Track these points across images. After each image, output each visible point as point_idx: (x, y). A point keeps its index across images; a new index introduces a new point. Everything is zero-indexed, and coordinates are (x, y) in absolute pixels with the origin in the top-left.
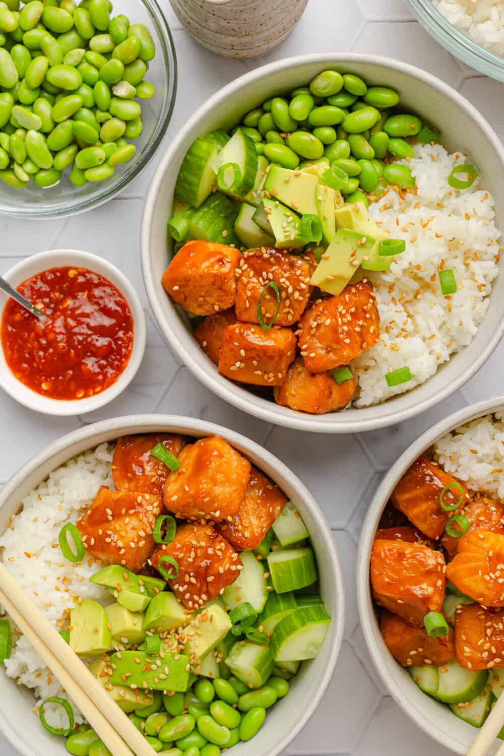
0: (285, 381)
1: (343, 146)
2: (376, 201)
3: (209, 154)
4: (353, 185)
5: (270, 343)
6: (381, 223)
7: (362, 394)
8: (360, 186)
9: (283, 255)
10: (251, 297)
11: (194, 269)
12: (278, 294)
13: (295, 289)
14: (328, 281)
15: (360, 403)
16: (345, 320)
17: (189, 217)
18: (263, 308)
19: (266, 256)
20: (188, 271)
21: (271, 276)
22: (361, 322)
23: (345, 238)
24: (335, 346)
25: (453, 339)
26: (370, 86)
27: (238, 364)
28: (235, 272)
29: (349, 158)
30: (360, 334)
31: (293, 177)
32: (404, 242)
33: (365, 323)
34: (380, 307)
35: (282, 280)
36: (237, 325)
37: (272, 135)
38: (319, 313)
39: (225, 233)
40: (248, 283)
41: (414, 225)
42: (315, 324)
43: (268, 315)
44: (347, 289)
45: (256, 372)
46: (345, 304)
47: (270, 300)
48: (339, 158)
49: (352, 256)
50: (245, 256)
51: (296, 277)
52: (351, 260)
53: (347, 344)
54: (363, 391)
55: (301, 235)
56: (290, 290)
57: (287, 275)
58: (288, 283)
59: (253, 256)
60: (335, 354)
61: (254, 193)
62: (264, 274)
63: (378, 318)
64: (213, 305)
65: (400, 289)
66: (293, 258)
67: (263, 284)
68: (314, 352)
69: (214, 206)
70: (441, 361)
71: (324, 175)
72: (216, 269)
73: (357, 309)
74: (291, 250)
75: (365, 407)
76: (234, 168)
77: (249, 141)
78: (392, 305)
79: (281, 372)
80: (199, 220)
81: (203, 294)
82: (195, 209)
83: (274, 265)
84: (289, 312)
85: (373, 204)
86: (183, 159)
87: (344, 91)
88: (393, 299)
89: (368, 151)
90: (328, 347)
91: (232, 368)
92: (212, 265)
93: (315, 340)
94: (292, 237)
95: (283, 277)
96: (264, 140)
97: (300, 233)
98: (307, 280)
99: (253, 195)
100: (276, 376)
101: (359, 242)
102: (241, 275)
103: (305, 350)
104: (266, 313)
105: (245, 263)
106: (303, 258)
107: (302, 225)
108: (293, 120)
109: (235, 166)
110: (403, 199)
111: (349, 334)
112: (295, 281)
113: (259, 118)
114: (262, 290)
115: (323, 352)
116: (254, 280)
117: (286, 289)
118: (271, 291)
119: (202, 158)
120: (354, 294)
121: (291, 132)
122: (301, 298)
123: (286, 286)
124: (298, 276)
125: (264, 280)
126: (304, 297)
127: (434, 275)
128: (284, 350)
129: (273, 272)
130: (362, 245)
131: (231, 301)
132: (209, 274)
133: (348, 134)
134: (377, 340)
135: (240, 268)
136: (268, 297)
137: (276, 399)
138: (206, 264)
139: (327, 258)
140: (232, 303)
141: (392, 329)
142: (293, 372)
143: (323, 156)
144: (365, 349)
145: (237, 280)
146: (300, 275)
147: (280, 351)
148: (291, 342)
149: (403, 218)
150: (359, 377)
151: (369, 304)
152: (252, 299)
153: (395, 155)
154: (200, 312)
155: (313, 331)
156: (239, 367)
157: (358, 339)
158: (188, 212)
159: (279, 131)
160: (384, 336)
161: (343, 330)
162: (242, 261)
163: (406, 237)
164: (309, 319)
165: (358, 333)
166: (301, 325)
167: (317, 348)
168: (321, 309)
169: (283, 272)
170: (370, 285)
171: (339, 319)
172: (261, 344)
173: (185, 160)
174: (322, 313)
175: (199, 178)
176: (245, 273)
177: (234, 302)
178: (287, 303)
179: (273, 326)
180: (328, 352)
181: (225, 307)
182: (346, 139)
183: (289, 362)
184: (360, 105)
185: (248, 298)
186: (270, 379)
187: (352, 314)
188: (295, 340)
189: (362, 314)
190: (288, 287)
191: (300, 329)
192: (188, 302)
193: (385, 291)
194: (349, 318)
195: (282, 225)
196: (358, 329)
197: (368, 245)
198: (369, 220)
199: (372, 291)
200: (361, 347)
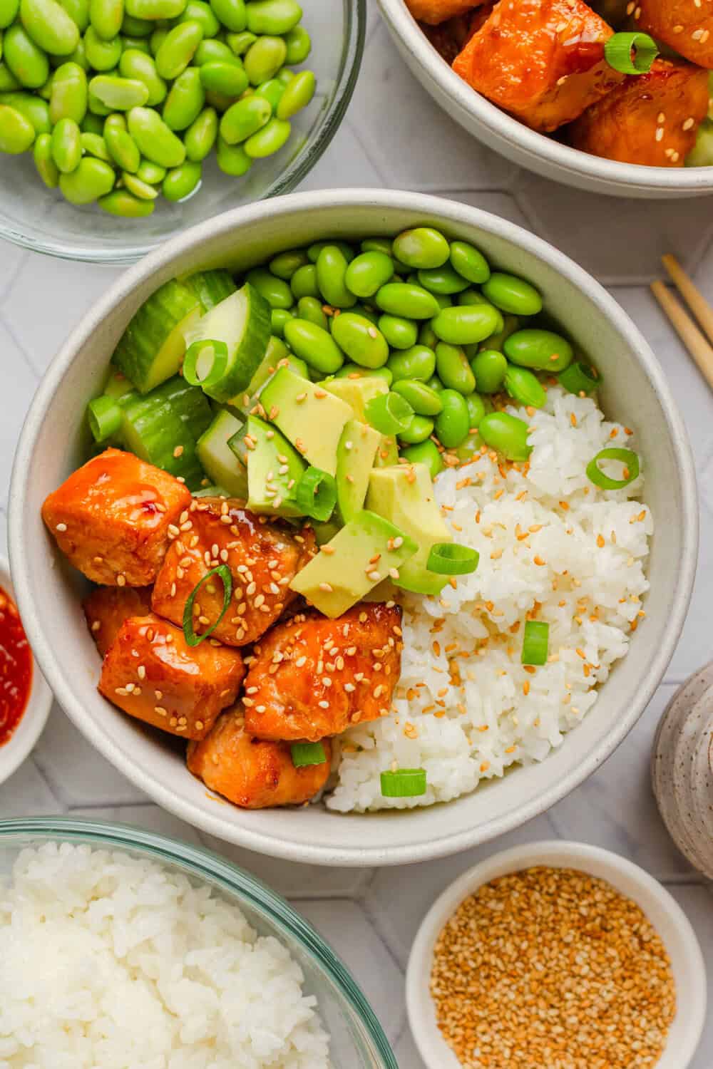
0: (209, 734)
1: (423, 358)
2: (457, 466)
3: (184, 313)
4: (421, 430)
5: (191, 669)
6: (451, 509)
7: (338, 791)
8: (435, 433)
9: (258, 526)
10: (183, 580)
11: (97, 507)
12: (229, 589)
13: (259, 590)
14: (322, 592)
15: (332, 803)
16: (331, 667)
17: (125, 407)
18: (197, 606)
19: (226, 519)
20: (87, 505)
21: (225, 555)
22: (359, 677)
23: (367, 529)
24: (300, 706)
25: (518, 742)
26: (496, 269)
27: (130, 687)
28: (167, 529)
29: (428, 383)
30: (353, 697)
31: (311, 397)
32: (478, 556)
33: (366, 680)
34: (407, 652)
35: (242, 568)
36: (149, 620)
37: (309, 304)
38: (292, 641)
39: (178, 451)
40: (184, 555)
41: (505, 529)
42: (279, 657)
43: (203, 619)
44: (352, 613)
45: (157, 709)
46: (339, 638)
47: (213, 595)
48: (409, 378)
49: (372, 562)
50: (192, 508)
51: (267, 571)
52: (367, 570)
53: (323, 710)
54: (341, 785)
55: (294, 502)
56: (251, 589)
57: (251, 562)
58: (250, 576)
59: (204, 512)
60: (298, 720)
61: (247, 397)
62: (215, 548)
63: (397, 672)
64: (117, 574)
65: (454, 632)
66: (270, 538)
67: (208, 564)
68: (266, 705)
69: (176, 399)
70: (488, 774)
71: (371, 402)
72: (134, 519)
73: (359, 652)
74: (273, 519)
75: (338, 813)
76: (216, 352)
77: (263, 306)
78: (428, 655)
79: (202, 720)
80: (139, 417)
81: (104, 552)
82: (141, 396)
83: (233, 537)
84: (239, 625)
85: (450, 472)
86: (139, 306)
87: (448, 268)
88: (436, 643)
89: (464, 379)
90: (289, 703)
91: (118, 690)
92: (129, 509)
93: (273, 685)
94: (276, 503)
95: (244, 563)
96: (294, 306)
97: (294, 498)
98: (284, 581)
99: (243, 401)
100: (191, 725)
101: (389, 542)
102: (177, 538)
103: (251, 696)
104: (202, 614)
105: (189, 519)
106: (292, 536)
107: (300, 485)
108: (347, 291)
109: (220, 347)
110: (503, 476)
111: (330, 693)
112: (263, 577)
113: (297, 268)
114: (204, 573)
115: (280, 710)
116: (197, 553)
117: (245, 586)
118: (218, 581)
119: (170, 317)
120: (363, 624)
121: (343, 310)
122: (266, 608)
123: (245, 581)
124: (271, 570)
125: (212, 559)
126: (272, 606)
127: (518, 623)
128: (215, 687)
129: (230, 551)
130: (394, 550)
131: (149, 577)
132: (120, 525)
133: (439, 341)
134: (383, 711)
135: (178, 524)
136: (211, 589)
137: (188, 757)
138: (120, 504)
139: (329, 553)
140: (149, 581)
141: (418, 696)
142: (227, 722)
143: (387, 365)
144: (354, 723)
145: (169, 543)
146: (275, 569)
147: (206, 686)
148: (231, 677)
149: (492, 512)
150: (342, 760)
151: (386, 647)
152: (183, 585)
153: (511, 396)
154: (94, 576)
155: (273, 669)
156: (131, 693)
157: (346, 704)
158: (127, 397)
159: (323, 302)
160: (400, 705)
161: (322, 684)
162: (185, 515)
163: (484, 548)
164: (275, 643)
165: (349, 694)
166: (258, 650)
167: (272, 699)
168: (297, 634)
169: (247, 555)
170: (398, 612)
171: (321, 664)
172: (176, 665)
173: (143, 309)
174: (297, 642)
175: (157, 349)
176: (185, 538)
177: (154, 578)
178: (242, 608)
179: (209, 638)
180: (287, 713)
181: (136, 583)
182: (434, 348)
183: (222, 706)
184: (474, 297)
185: (177, 581)
186: (180, 726)
187: (349, 660)
188: (241, 672)
189: (368, 661)
190: (249, 583)
191: (256, 656)
192: (77, 556)
193: (424, 628)
194: (340, 663)
195: (267, 475)
196: (350, 687)
197: (404, 552)
198: (429, 500)
199: (399, 625)
200: (350, 717)
